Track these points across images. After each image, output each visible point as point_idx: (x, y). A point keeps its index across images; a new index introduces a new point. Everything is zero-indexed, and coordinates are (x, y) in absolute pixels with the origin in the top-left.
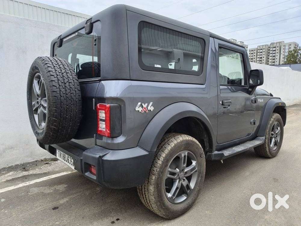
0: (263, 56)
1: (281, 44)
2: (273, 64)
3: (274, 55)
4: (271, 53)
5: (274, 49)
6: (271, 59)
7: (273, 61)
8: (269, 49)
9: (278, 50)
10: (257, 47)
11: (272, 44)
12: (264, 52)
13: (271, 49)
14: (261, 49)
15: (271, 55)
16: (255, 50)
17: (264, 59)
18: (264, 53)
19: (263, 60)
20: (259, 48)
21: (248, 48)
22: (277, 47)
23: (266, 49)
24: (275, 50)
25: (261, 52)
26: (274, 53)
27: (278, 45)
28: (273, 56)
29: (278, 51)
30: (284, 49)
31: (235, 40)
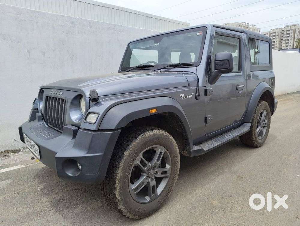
0: (276, 40)
1: (295, 26)
2: (286, 48)
3: (287, 38)
4: (285, 37)
5: (288, 32)
6: (284, 43)
7: (286, 45)
8: (283, 32)
9: (293, 33)
10: (270, 31)
11: (286, 27)
12: (277, 35)
13: (285, 33)
14: (274, 33)
15: (284, 39)
16: (268, 34)
17: (278, 43)
18: (277, 37)
19: (276, 44)
20: (272, 32)
21: (260, 31)
22: (291, 30)
23: (280, 32)
24: (289, 34)
25: (274, 36)
26: (287, 37)
27: (292, 27)
28: (287, 40)
29: (292, 35)
30: (298, 32)
31: (247, 23)
